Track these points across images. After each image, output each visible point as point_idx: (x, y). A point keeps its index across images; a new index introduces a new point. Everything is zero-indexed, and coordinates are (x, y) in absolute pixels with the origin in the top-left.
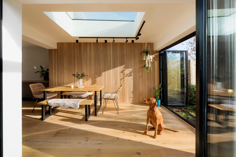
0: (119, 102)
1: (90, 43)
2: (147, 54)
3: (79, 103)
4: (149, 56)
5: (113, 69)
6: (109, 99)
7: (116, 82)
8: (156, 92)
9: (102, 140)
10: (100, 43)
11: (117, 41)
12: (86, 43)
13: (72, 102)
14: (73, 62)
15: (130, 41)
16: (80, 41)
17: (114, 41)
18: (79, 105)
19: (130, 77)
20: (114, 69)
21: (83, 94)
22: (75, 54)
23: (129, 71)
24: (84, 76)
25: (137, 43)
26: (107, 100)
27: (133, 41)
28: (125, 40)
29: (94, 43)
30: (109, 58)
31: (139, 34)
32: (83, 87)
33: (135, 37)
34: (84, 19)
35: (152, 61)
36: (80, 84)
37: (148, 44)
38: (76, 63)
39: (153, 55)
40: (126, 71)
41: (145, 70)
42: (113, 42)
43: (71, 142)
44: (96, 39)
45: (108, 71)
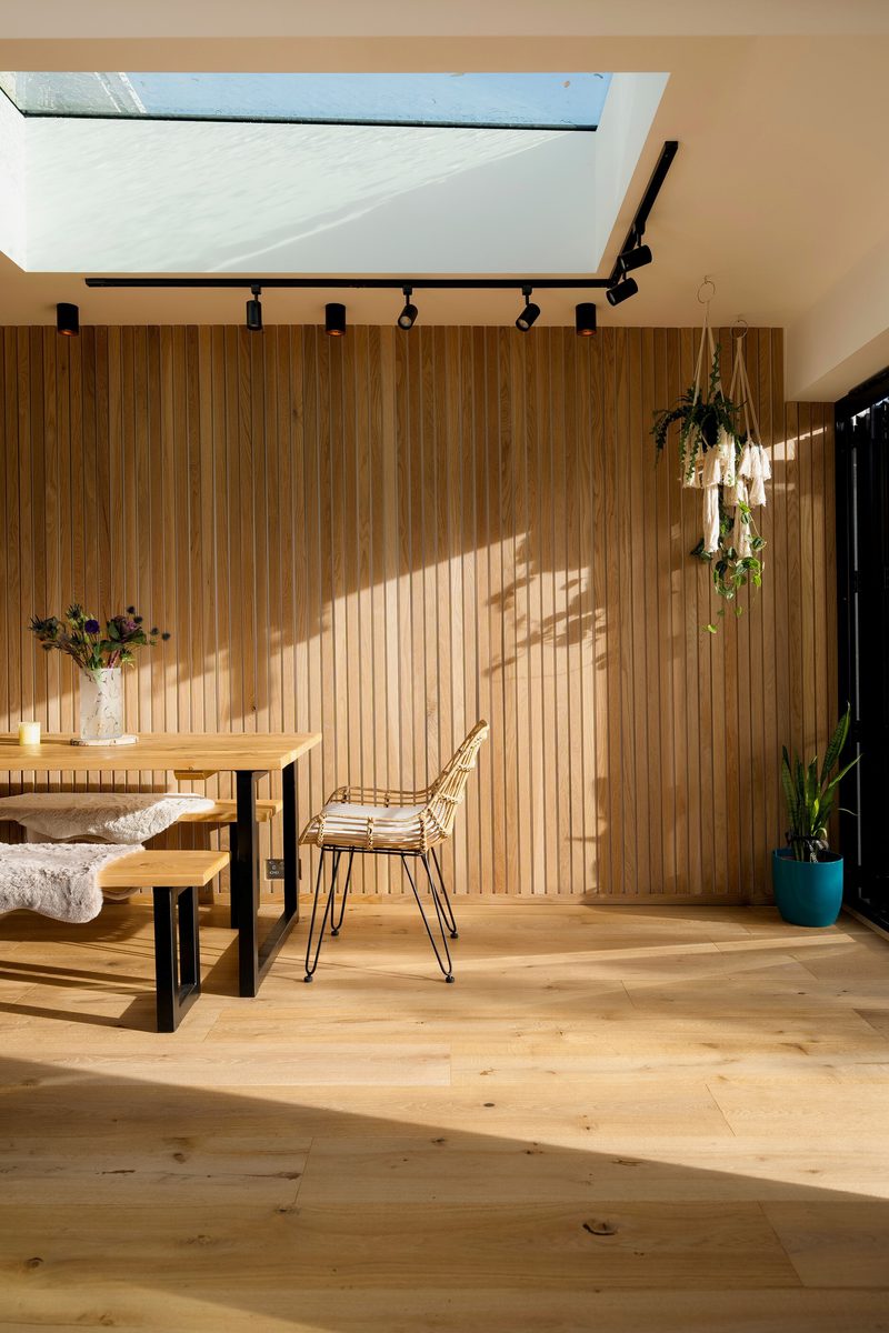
0: (462, 890)
1: (191, 332)
2: (712, 439)
3: (97, 870)
4: (727, 449)
5: (401, 573)
6: (363, 851)
7: (433, 696)
8: (801, 792)
9: (306, 1152)
10: (284, 329)
11: (434, 308)
12: (153, 332)
13: (39, 865)
14: (27, 512)
15: (557, 309)
16: (97, 310)
17: (410, 311)
18: (105, 890)
19: (574, 648)
20: (418, 575)
21: (126, 811)
22: (50, 436)
23: (567, 586)
24: (137, 636)
25: (627, 329)
26: (345, 856)
27: (586, 314)
28: (514, 301)
29: (222, 332)
30: (363, 477)
31: (634, 253)
32: (128, 740)
33: (606, 275)
34: (131, 111)
35: (762, 500)
36: (103, 714)
37: (726, 336)
38: (54, 518)
39: (779, 447)
40: (534, 586)
41: (704, 588)
42: (406, 321)
43: (49, 1171)
44: (246, 294)
45: (353, 598)
